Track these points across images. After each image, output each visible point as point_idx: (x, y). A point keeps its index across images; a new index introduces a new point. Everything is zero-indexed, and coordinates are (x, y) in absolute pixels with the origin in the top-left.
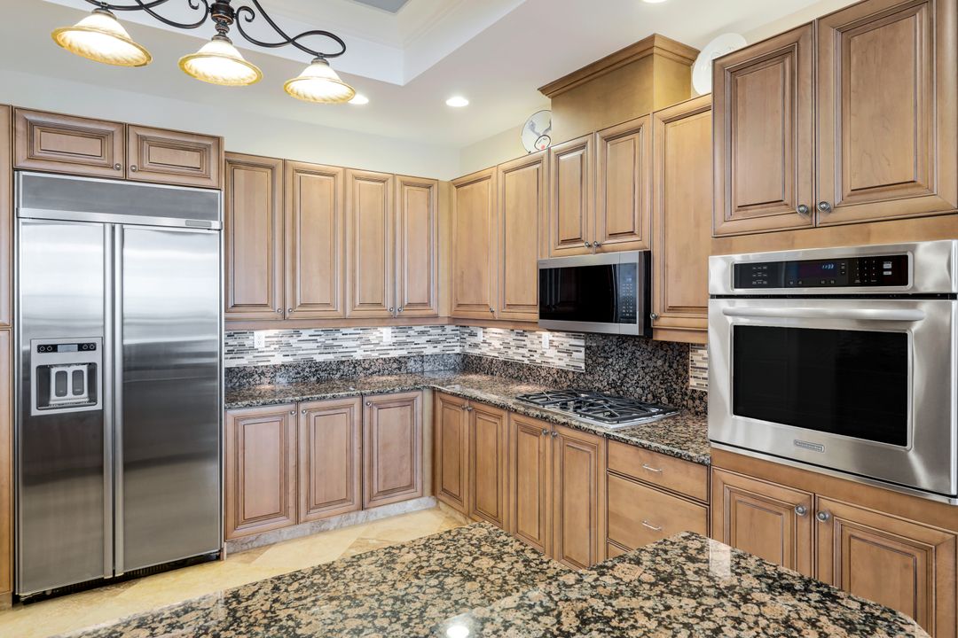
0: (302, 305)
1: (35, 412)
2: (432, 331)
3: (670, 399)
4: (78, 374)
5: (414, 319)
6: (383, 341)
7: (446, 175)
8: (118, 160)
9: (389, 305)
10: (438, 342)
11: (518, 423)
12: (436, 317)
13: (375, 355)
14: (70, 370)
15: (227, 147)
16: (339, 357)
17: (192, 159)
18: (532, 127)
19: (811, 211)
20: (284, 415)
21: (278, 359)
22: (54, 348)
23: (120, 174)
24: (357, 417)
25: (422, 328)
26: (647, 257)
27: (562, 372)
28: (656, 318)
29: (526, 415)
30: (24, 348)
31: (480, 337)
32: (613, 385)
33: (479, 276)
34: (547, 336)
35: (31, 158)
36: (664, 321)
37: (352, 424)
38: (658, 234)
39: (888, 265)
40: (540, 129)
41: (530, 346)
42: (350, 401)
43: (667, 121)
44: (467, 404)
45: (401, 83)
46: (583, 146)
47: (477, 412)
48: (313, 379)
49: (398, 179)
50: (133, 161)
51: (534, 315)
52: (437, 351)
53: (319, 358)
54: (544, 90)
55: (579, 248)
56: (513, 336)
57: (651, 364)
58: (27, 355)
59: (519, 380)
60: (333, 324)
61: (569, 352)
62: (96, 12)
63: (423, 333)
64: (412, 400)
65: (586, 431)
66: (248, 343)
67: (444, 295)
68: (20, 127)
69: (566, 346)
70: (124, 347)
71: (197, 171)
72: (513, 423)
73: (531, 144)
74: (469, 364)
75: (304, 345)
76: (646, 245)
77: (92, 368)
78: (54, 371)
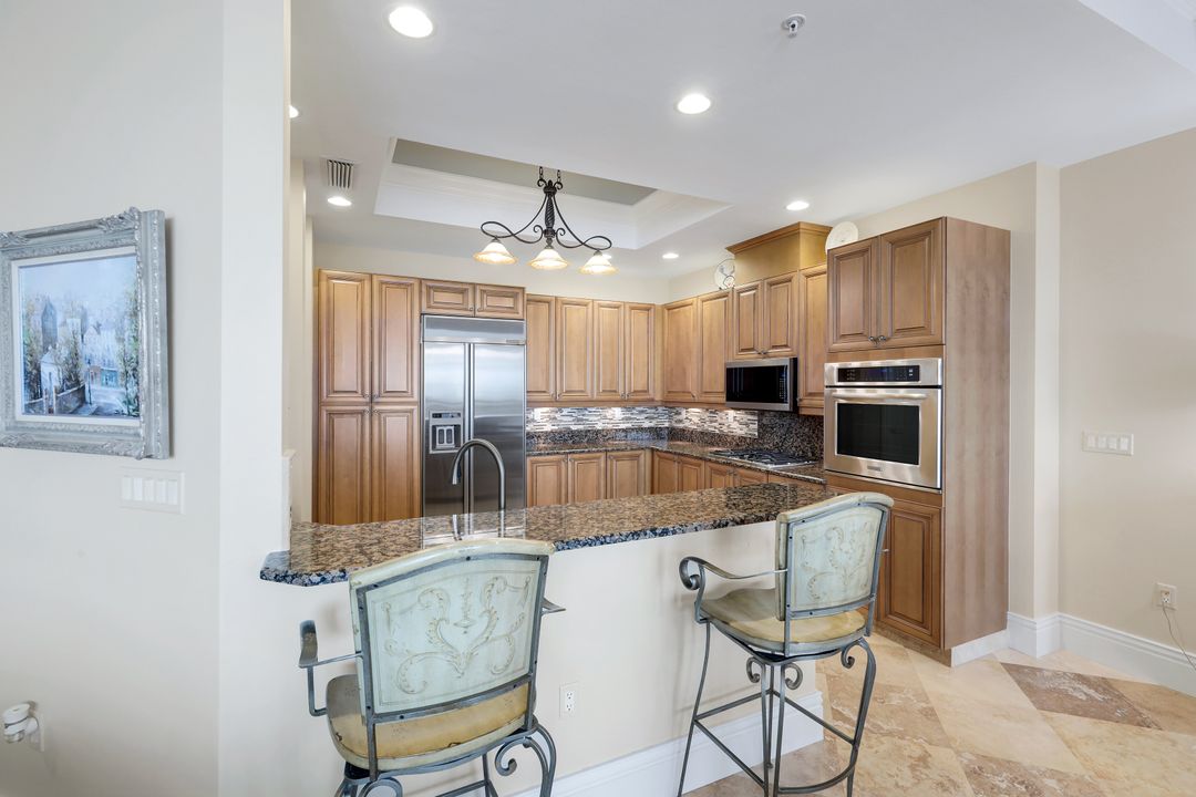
0: (567, 392)
1: (431, 452)
2: (649, 411)
3: (813, 454)
4: (449, 431)
5: (638, 402)
6: (615, 417)
7: (660, 301)
8: (470, 306)
9: (621, 391)
10: (653, 418)
11: (712, 469)
12: (653, 400)
13: (610, 426)
14: (445, 429)
15: (527, 291)
16: (587, 427)
17: (508, 302)
18: (722, 270)
19: (875, 340)
20: (559, 462)
21: (548, 428)
22: (439, 416)
23: (471, 313)
24: (603, 465)
25: (641, 409)
26: (795, 361)
27: (742, 439)
28: (801, 400)
29: (717, 462)
30: (426, 419)
31: (684, 414)
32: (776, 446)
33: (684, 372)
34: (732, 413)
35: (429, 307)
36: (806, 402)
37: (600, 470)
38: (802, 347)
39: (911, 371)
40: (727, 272)
41: (720, 421)
42: (598, 454)
43: (808, 277)
44: (676, 457)
45: (635, 248)
46: (755, 288)
47: (685, 463)
48: (571, 442)
49: (627, 306)
50: (478, 306)
51: (722, 398)
52: (652, 425)
53: (574, 428)
54: (729, 249)
55: (753, 354)
56: (708, 414)
57: (801, 431)
58: (428, 422)
59: (712, 445)
60: (583, 404)
61: (746, 424)
62: (493, 241)
63: (642, 412)
64: (638, 456)
65: (755, 470)
66: (531, 416)
67: (658, 384)
68: (424, 290)
69: (745, 420)
70: (474, 420)
71: (513, 309)
72: (708, 469)
73: (721, 282)
74: (675, 434)
75: (565, 419)
76: (795, 352)
77: (457, 427)
78: (438, 429)
